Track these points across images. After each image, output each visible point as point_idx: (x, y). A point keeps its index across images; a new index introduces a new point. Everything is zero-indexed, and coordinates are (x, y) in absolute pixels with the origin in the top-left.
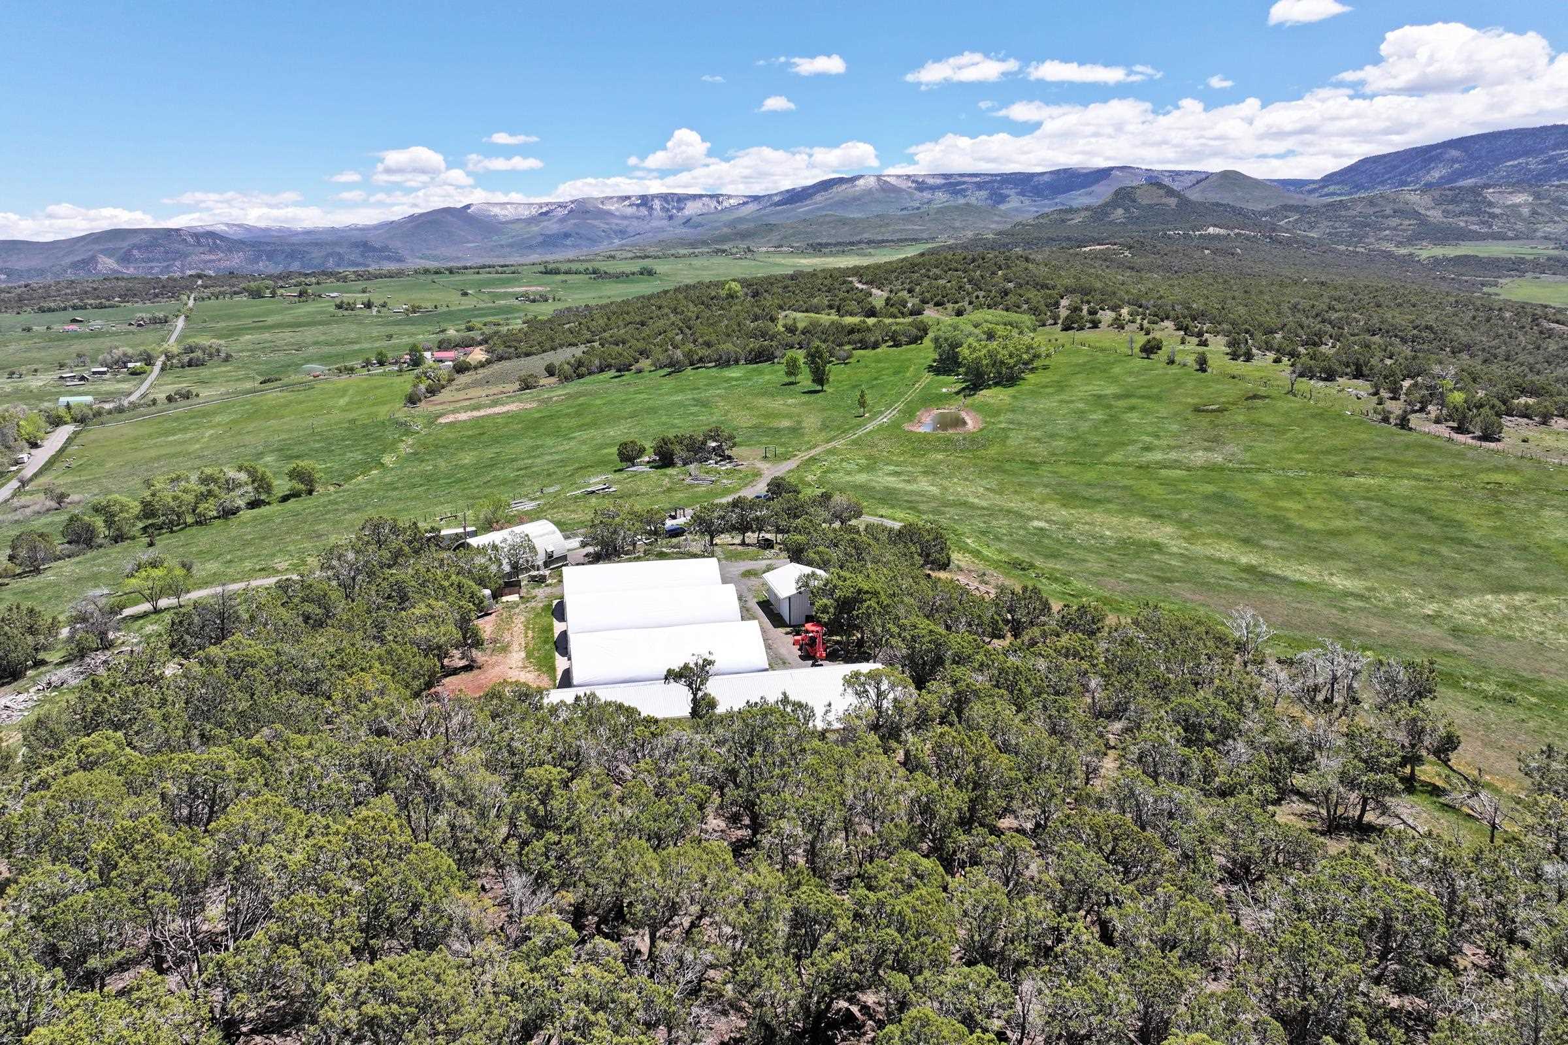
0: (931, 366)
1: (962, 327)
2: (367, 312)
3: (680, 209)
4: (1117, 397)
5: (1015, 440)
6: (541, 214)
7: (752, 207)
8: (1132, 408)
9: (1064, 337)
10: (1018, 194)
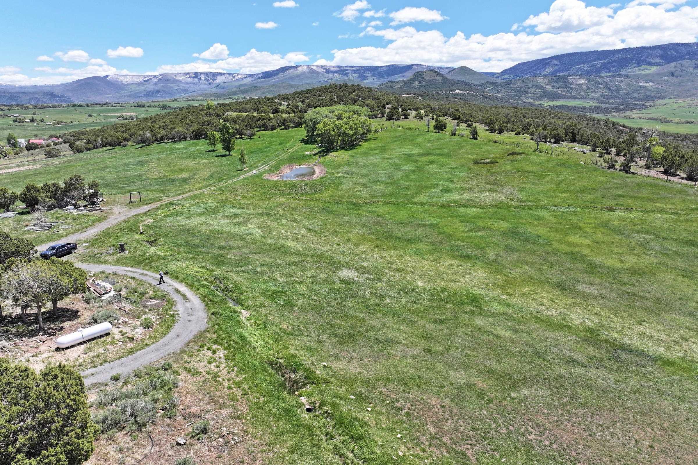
0: (303, 139)
1: (321, 112)
2: (31, 124)
3: (214, 80)
4: (421, 155)
5: (347, 185)
6: (145, 81)
7: (249, 79)
8: (432, 162)
9: (387, 123)
10: (372, 76)
